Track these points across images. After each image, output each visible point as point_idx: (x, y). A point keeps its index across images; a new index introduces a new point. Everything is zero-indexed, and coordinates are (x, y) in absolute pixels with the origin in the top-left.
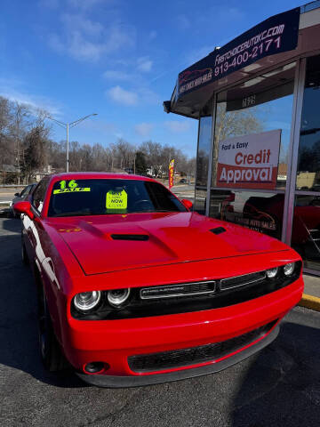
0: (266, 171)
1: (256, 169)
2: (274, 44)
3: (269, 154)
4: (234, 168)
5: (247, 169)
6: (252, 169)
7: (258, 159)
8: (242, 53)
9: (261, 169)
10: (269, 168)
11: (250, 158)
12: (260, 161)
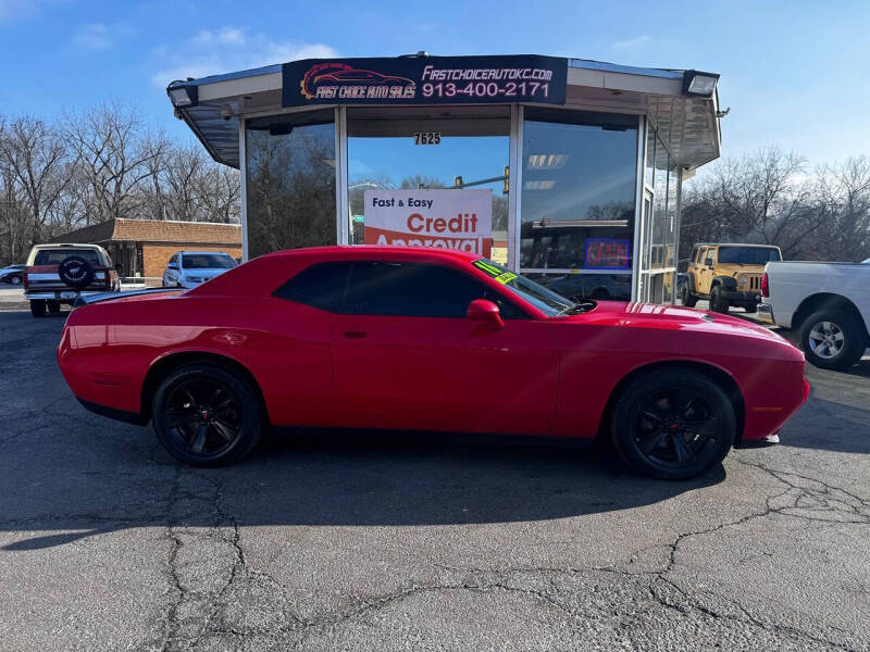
0: (473, 244)
1: (454, 240)
2: (540, 90)
3: (474, 220)
4: (406, 237)
5: (434, 239)
6: (445, 239)
7: (455, 225)
8: (486, 82)
9: (462, 240)
10: (477, 240)
11: (439, 224)
12: (459, 229)
